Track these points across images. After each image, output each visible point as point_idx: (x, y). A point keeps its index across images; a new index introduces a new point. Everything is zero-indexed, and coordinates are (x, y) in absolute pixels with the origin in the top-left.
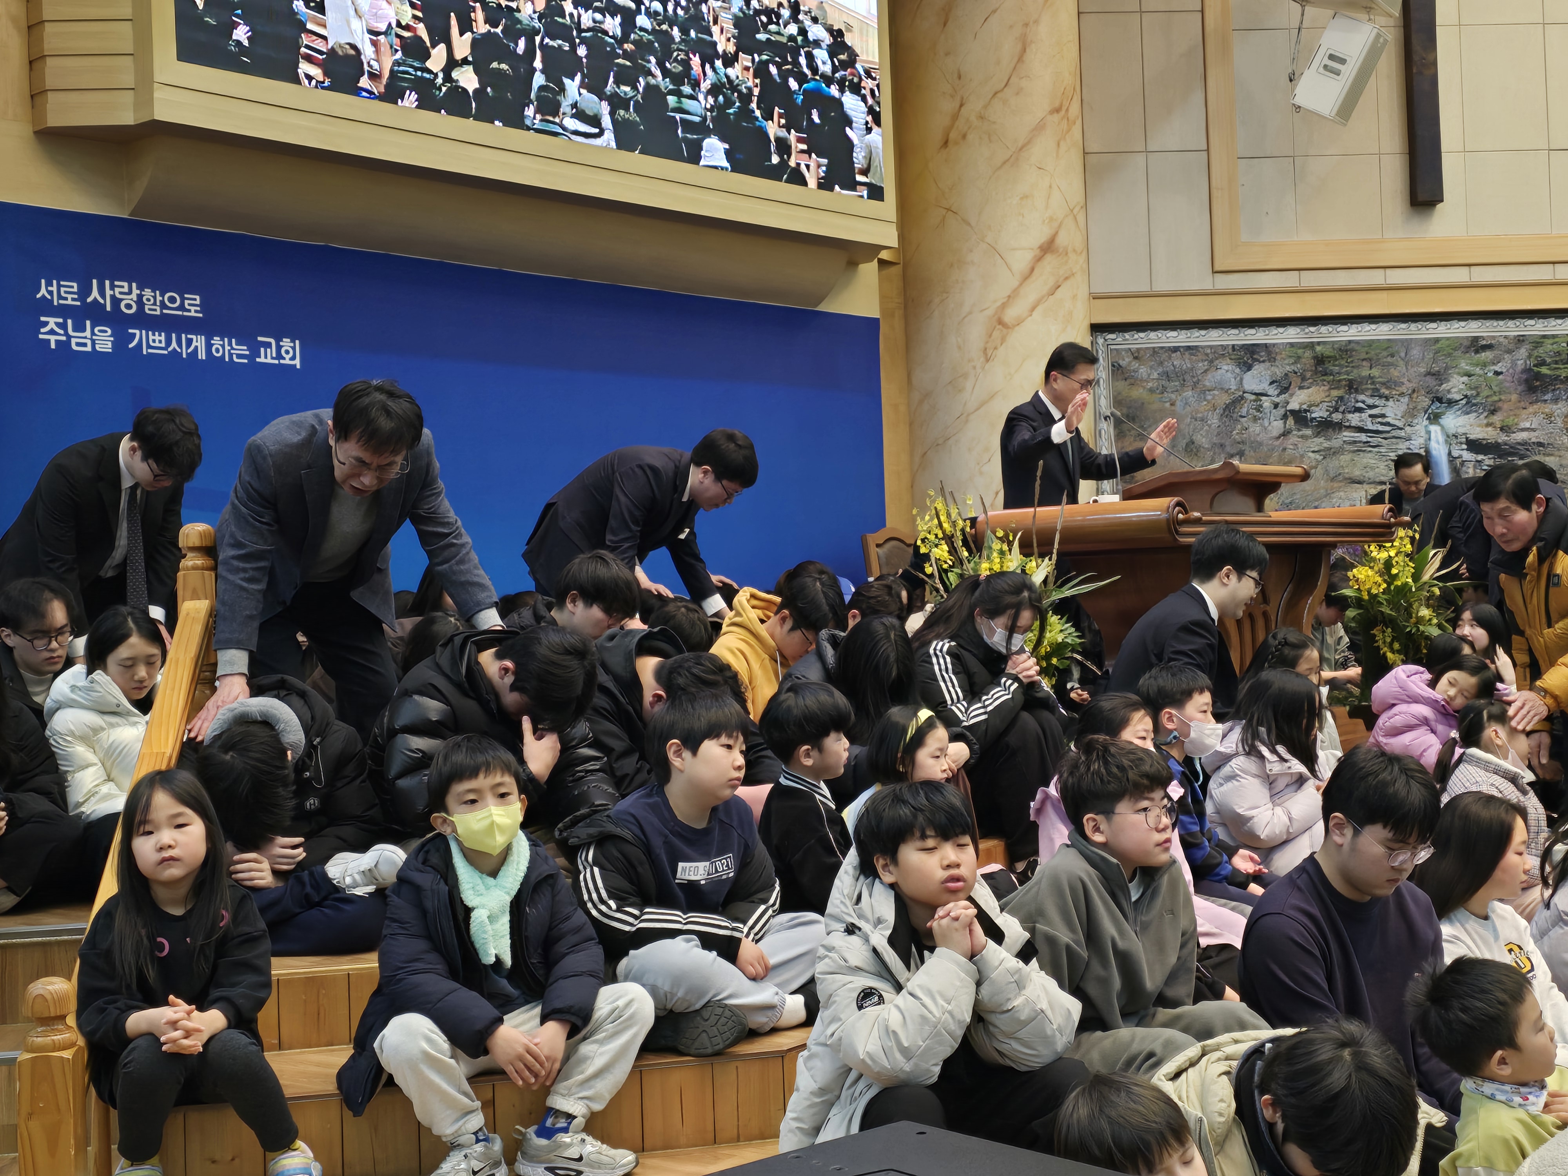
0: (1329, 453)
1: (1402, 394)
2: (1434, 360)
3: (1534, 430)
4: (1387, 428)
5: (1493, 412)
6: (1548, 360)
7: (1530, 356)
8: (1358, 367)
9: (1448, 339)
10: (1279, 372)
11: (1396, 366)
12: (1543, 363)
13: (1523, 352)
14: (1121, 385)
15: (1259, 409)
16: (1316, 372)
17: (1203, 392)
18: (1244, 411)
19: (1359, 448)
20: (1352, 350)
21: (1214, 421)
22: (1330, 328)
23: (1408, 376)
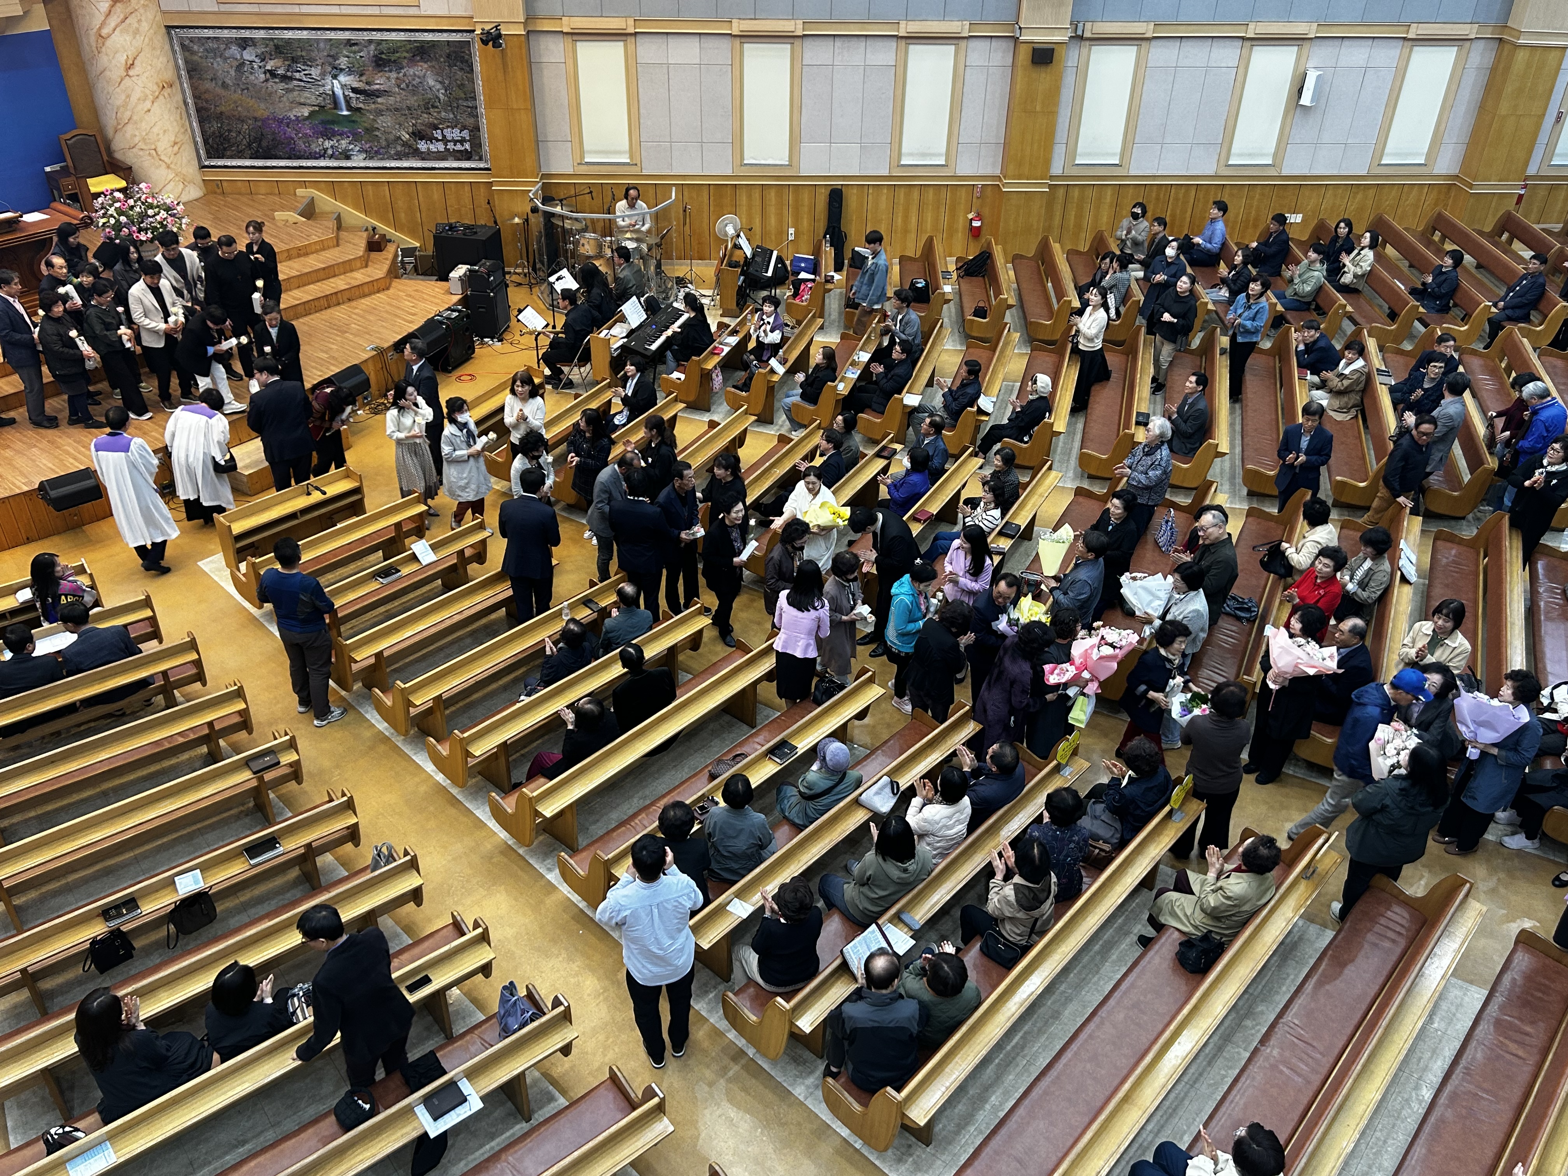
0: (288, 91)
1: (318, 65)
2: (331, 49)
3: (381, 84)
4: (313, 81)
5: (361, 75)
6: (385, 52)
7: (376, 49)
8: (296, 51)
9: (336, 40)
10: (259, 51)
11: (313, 51)
12: (382, 53)
13: (372, 47)
14: (187, 54)
15: (252, 68)
16: (276, 52)
17: (226, 59)
18: (245, 70)
19: (301, 89)
20: (292, 43)
21: (233, 73)
22: (280, 32)
23: (320, 56)
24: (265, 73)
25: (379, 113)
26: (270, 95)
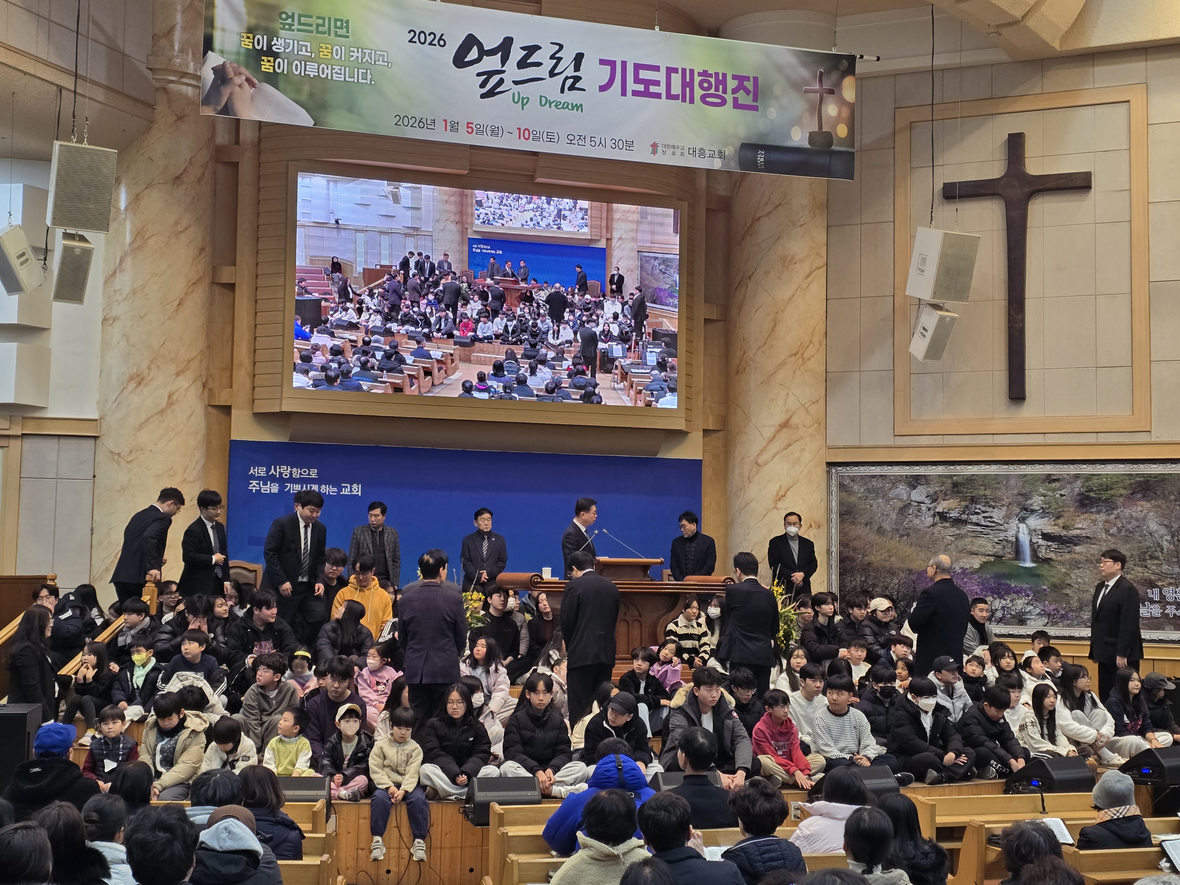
0: (959, 537)
1: (1003, 505)
2: (1023, 487)
3: (1084, 529)
4: (994, 525)
5: (1058, 518)
6: (1095, 489)
7: (1083, 486)
8: (978, 489)
9: (1032, 475)
10: (931, 491)
11: (999, 489)
12: (1091, 490)
13: (1079, 483)
14: (844, 494)
15: (919, 510)
16: (953, 491)
17: (889, 500)
18: (911, 511)
19: (977, 535)
20: (974, 480)
21: (894, 516)
22: (962, 467)
23: (1007, 495)
24: (934, 516)
25: (1075, 565)
26: (935, 542)
